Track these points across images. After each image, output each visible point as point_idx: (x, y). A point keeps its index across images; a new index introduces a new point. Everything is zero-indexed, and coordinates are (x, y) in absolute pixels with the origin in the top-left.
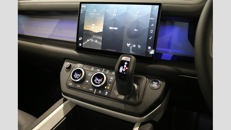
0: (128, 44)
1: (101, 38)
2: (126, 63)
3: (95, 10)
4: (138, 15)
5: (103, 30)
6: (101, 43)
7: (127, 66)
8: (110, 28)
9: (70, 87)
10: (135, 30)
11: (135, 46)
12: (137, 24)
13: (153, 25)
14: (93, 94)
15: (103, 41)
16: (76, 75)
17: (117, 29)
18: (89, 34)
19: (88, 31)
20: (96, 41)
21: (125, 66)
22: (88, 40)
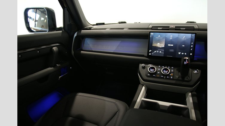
0: (179, 53)
1: (163, 50)
2: (187, 60)
3: (159, 36)
4: (184, 38)
5: (165, 46)
6: (163, 53)
7: (188, 61)
8: (169, 45)
9: (148, 76)
10: (183, 46)
11: (183, 54)
12: (184, 42)
13: (192, 43)
14: (164, 78)
15: (164, 52)
16: (152, 70)
17: (173, 45)
18: (156, 48)
19: (155, 46)
20: (160, 52)
21: (187, 61)
22: (155, 52)
